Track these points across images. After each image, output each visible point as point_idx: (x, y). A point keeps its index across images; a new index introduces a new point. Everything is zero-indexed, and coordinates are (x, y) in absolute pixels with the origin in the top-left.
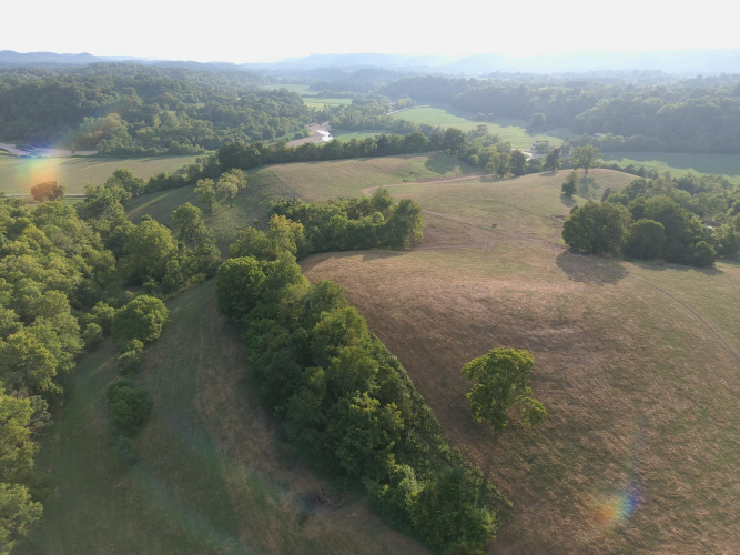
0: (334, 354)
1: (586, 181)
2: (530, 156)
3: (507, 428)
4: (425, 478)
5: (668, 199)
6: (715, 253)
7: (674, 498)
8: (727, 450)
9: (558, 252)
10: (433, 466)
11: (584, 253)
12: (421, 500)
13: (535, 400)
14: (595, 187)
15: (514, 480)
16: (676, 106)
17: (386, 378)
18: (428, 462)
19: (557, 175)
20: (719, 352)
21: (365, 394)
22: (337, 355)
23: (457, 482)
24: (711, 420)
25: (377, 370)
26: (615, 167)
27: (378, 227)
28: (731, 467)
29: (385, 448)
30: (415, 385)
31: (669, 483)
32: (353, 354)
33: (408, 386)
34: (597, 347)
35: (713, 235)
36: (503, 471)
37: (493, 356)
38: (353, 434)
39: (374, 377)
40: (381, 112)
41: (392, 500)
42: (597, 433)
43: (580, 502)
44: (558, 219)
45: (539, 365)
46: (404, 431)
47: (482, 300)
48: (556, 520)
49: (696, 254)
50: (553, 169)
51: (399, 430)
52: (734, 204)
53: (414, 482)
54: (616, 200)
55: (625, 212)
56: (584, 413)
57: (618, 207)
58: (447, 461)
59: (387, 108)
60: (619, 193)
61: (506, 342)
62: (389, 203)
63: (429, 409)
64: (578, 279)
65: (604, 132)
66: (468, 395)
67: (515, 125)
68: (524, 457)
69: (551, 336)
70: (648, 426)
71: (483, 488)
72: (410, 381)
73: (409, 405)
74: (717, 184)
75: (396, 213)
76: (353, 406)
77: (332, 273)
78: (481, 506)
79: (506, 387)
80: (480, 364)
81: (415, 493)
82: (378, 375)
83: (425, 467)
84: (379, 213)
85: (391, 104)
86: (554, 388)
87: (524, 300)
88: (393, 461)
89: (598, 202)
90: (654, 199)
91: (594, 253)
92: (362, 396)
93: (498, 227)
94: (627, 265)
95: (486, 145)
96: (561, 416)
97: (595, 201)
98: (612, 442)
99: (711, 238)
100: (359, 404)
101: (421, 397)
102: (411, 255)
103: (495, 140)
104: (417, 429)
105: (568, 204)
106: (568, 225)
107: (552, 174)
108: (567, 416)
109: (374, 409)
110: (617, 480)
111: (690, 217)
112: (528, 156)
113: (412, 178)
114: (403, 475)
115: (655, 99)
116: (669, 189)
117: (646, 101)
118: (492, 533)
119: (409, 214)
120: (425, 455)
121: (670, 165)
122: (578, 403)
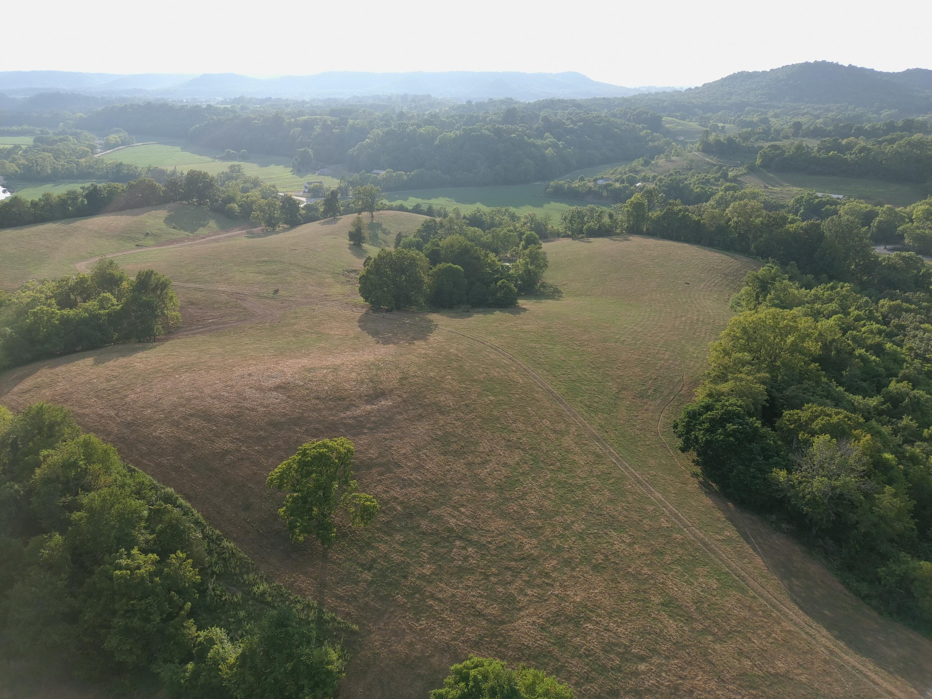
0: (75, 507)
1: (375, 226)
2: (303, 201)
3: (336, 537)
4: (242, 636)
5: (461, 238)
6: (516, 290)
7: (524, 558)
8: (561, 492)
9: (358, 314)
10: (250, 617)
11: (387, 311)
12: (241, 666)
13: (363, 495)
14: (385, 232)
15: (355, 597)
16: (452, 135)
17: (161, 521)
18: (242, 614)
19: (340, 222)
20: (538, 392)
21: (135, 551)
22: (79, 507)
23: (286, 626)
24: (541, 465)
25: (146, 513)
26: (402, 208)
27: (109, 315)
28: (567, 508)
29: (178, 614)
30: (207, 518)
31: (517, 544)
32: (104, 500)
33: (197, 523)
34: (420, 415)
35: (511, 272)
36: (340, 591)
37: (304, 454)
38: (127, 611)
39: (143, 524)
40: (84, 154)
41: (202, 680)
42: (436, 512)
43: (432, 596)
44: (352, 275)
45: (361, 452)
46: (202, 584)
47: (277, 388)
48: (410, 628)
49: (499, 294)
50: (334, 215)
51: (194, 585)
52: (524, 237)
53: (228, 646)
54: (409, 246)
55: (421, 257)
56: (419, 494)
57: (413, 253)
58: (268, 604)
59: (93, 148)
60: (411, 237)
61: (317, 434)
62: (121, 279)
63: (232, 545)
64: (386, 342)
65: (383, 169)
66: (281, 511)
67: (278, 164)
68: (362, 565)
69: (369, 413)
70: (486, 489)
71: (320, 621)
72: (197, 515)
73: (201, 548)
74: (505, 217)
75: (133, 291)
76: (118, 572)
77: (47, 392)
78: (320, 643)
79: (326, 489)
80: (289, 467)
81: (232, 660)
82: (148, 520)
83: (239, 622)
84: (108, 295)
85: (97, 142)
86: (382, 474)
87: (330, 377)
88: (194, 629)
89: (391, 249)
90: (448, 240)
91: (398, 309)
92: (129, 556)
93: (281, 293)
94: (435, 317)
95: (245, 190)
96: (394, 504)
97: (388, 249)
98: (454, 517)
99: (509, 276)
100: (127, 567)
101: (217, 532)
102: (168, 346)
103: (256, 183)
104: (219, 576)
105: (359, 256)
106: (364, 280)
107: (335, 221)
108: (402, 503)
109: (152, 568)
110: (466, 558)
111: (486, 256)
112: (300, 202)
113: (149, 241)
114: (211, 642)
115: (430, 128)
116: (461, 227)
117: (422, 130)
118: (340, 672)
119: (154, 290)
120: (236, 606)
121: (458, 201)
122: (411, 484)
